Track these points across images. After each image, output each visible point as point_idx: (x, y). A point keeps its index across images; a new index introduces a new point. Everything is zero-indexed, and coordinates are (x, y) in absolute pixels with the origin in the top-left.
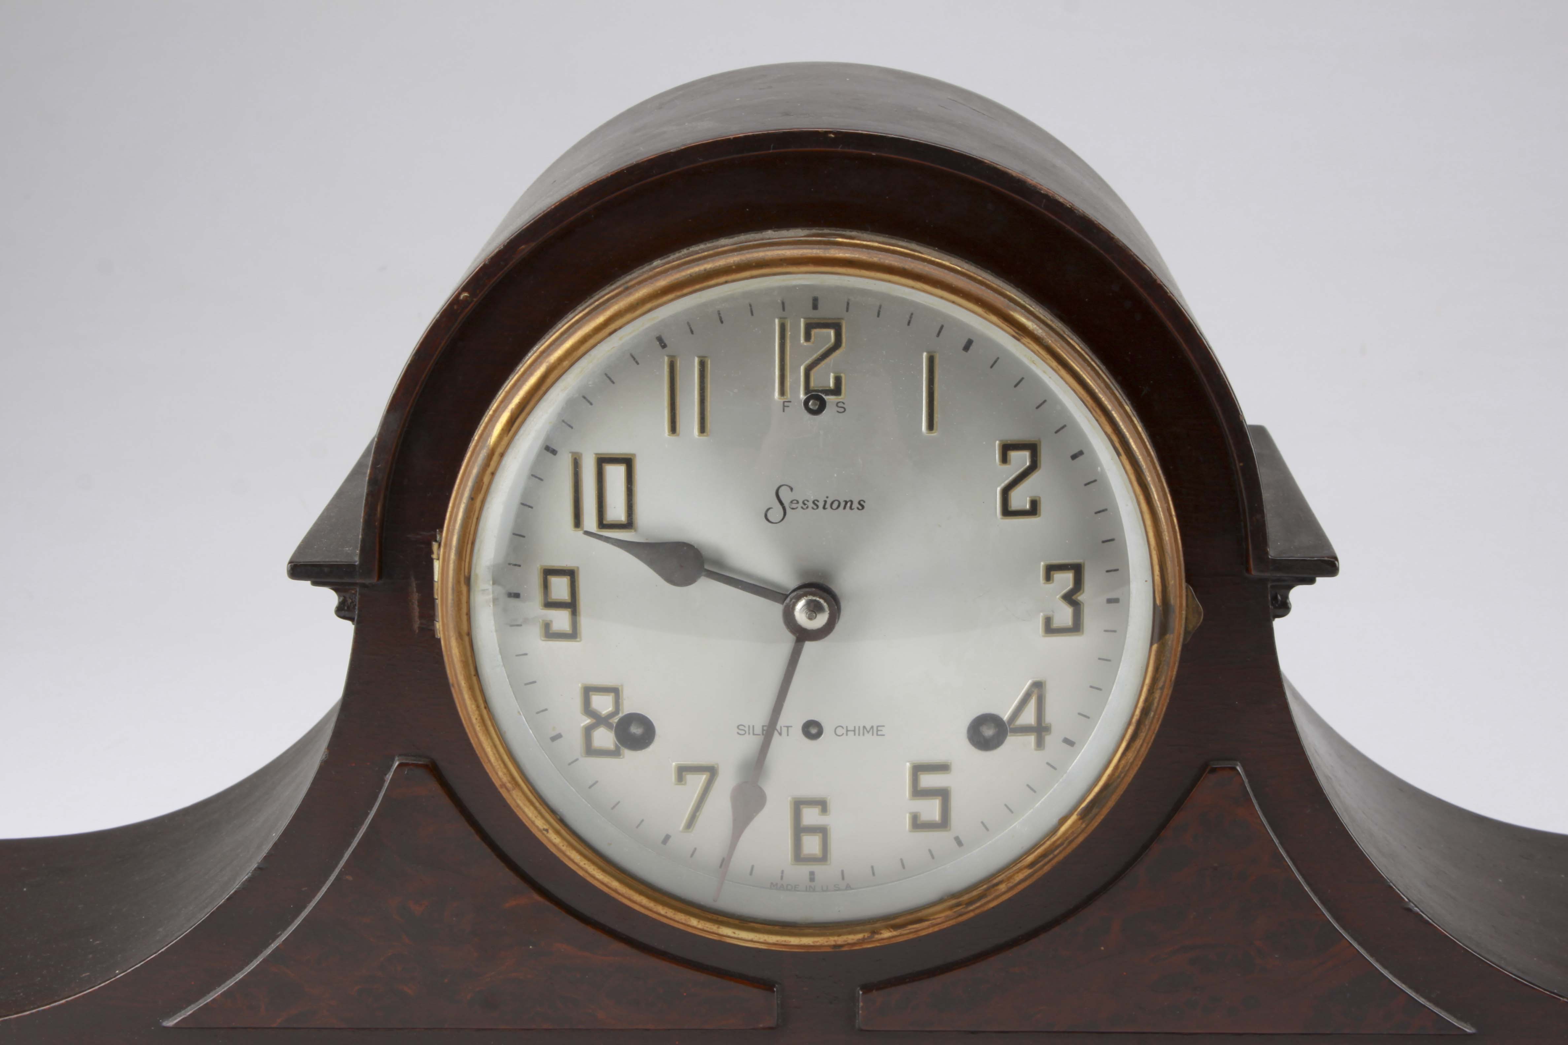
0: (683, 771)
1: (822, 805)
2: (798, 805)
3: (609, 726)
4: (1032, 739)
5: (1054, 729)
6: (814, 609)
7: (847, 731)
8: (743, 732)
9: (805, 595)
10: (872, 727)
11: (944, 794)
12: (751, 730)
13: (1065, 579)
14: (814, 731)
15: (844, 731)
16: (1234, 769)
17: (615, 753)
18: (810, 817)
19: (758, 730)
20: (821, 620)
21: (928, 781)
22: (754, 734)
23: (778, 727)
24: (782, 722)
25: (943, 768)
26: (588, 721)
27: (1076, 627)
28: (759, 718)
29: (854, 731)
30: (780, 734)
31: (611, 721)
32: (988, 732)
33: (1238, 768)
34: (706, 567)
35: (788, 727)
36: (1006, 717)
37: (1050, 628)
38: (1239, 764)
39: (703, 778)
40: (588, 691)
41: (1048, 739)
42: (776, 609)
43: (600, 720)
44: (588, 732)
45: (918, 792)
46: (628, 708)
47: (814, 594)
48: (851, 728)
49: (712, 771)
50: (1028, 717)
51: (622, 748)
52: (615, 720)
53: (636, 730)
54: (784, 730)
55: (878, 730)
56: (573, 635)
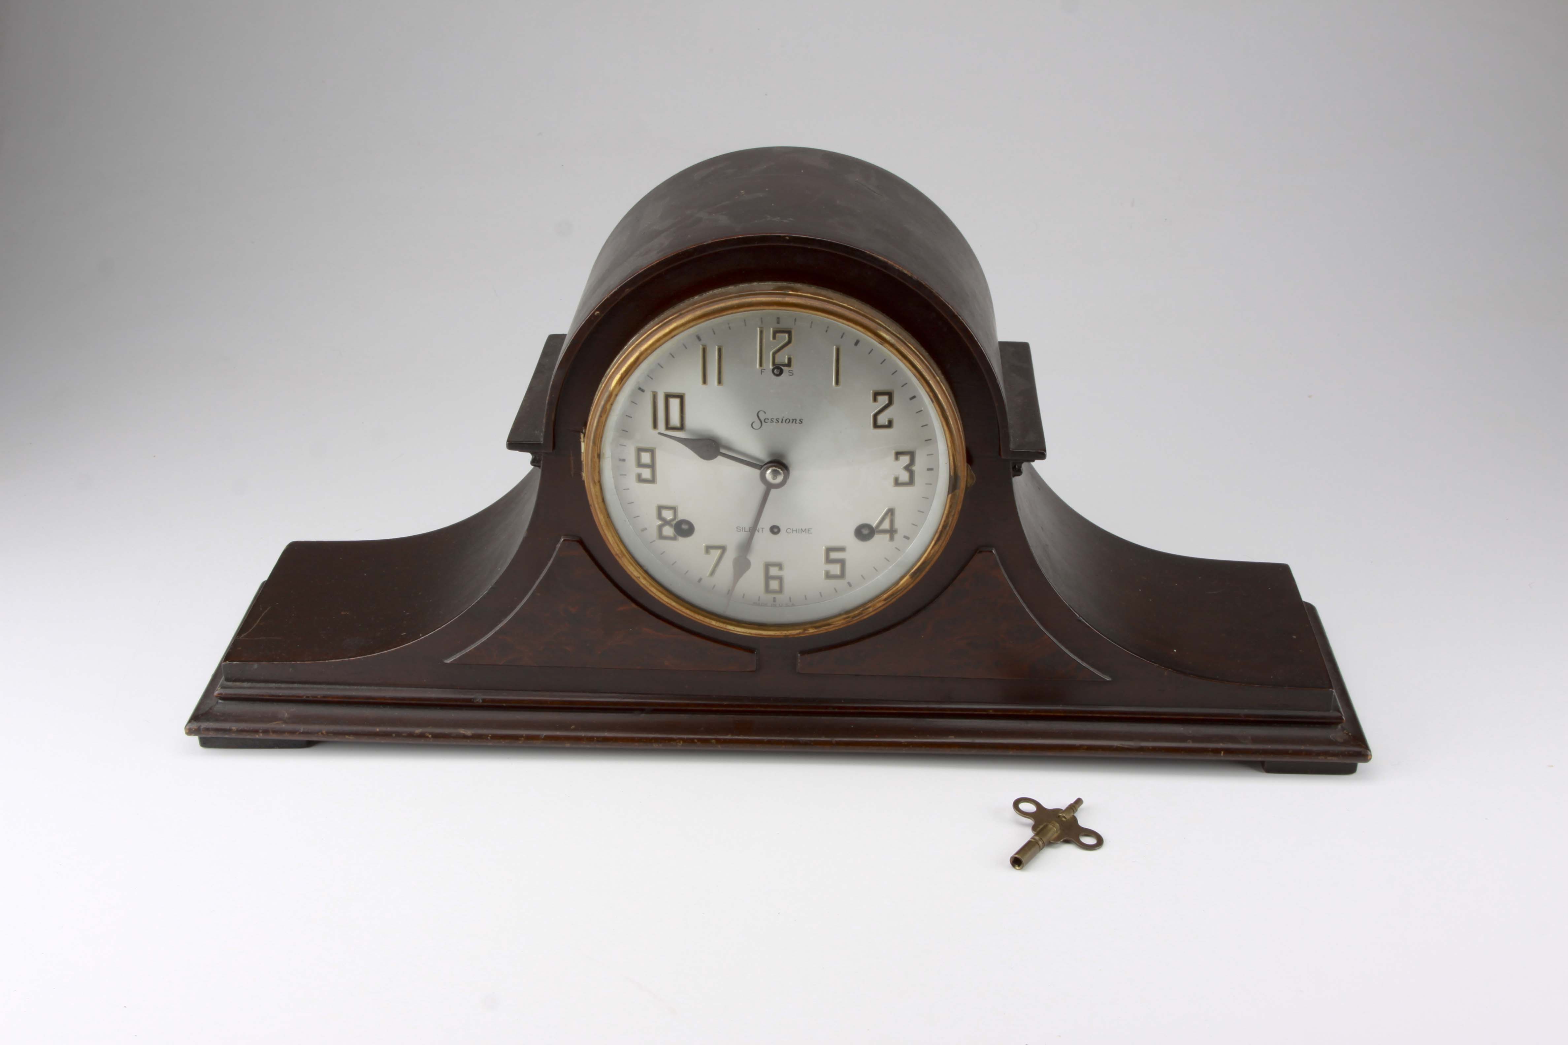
0: (708, 549)
1: (780, 566)
2: (767, 566)
3: (671, 526)
4: (887, 536)
5: (899, 531)
6: (775, 474)
7: (793, 531)
8: (739, 530)
9: (771, 466)
10: (806, 529)
11: (842, 562)
12: (744, 529)
13: (905, 460)
14: (776, 530)
15: (791, 531)
16: (991, 552)
17: (674, 538)
18: (774, 571)
19: (747, 529)
20: (780, 479)
21: (834, 555)
22: (745, 531)
23: (758, 529)
24: (760, 526)
25: (842, 549)
26: (660, 522)
27: (911, 482)
28: (747, 523)
29: (796, 531)
30: (758, 532)
31: (672, 523)
32: (865, 532)
33: (993, 551)
34: (722, 451)
35: (762, 528)
36: (874, 525)
37: (897, 483)
38: (994, 549)
39: (719, 552)
40: (660, 508)
41: (896, 536)
42: (757, 472)
43: (666, 522)
44: (660, 528)
45: (829, 561)
46: (681, 516)
47: (775, 467)
48: (795, 529)
49: (723, 549)
50: (886, 525)
51: (677, 536)
52: (674, 523)
53: (685, 527)
54: (761, 530)
55: (808, 531)
56: (653, 480)
